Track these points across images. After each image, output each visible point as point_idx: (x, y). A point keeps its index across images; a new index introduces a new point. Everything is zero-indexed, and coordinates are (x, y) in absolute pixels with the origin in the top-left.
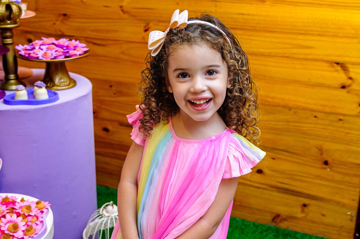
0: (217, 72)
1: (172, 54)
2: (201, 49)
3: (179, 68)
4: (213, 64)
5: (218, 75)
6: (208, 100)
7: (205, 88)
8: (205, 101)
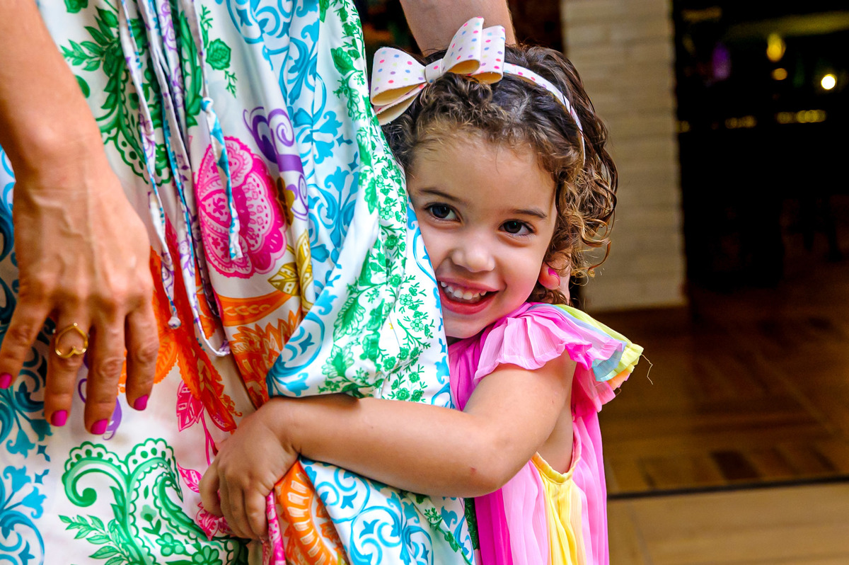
0: (531, 231)
1: (433, 145)
2: (516, 163)
3: (440, 189)
4: (532, 207)
5: (533, 238)
6: (484, 294)
7: (491, 265)
8: (477, 295)
